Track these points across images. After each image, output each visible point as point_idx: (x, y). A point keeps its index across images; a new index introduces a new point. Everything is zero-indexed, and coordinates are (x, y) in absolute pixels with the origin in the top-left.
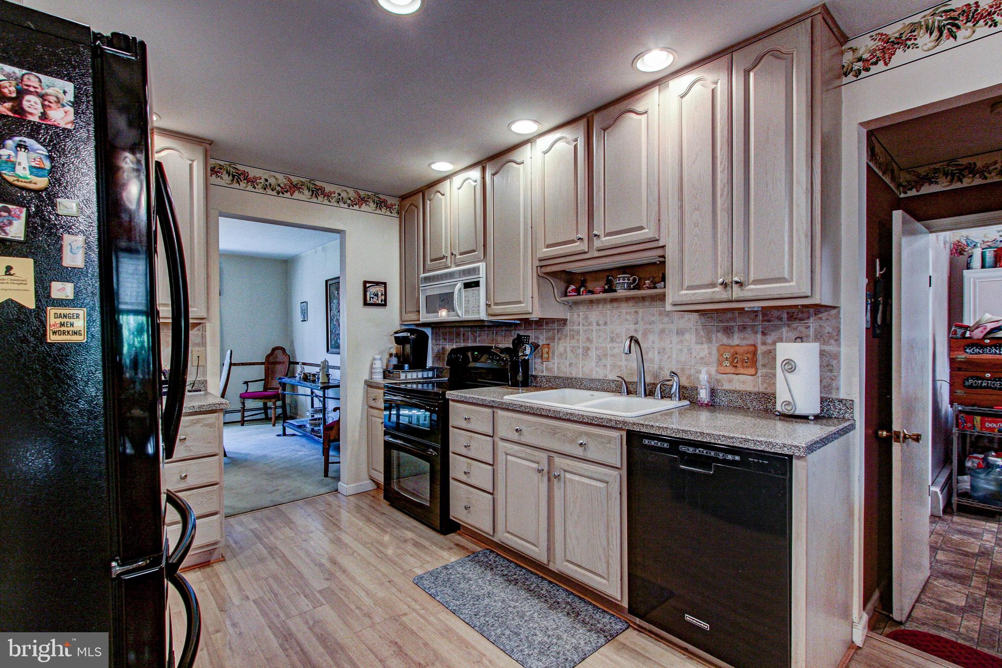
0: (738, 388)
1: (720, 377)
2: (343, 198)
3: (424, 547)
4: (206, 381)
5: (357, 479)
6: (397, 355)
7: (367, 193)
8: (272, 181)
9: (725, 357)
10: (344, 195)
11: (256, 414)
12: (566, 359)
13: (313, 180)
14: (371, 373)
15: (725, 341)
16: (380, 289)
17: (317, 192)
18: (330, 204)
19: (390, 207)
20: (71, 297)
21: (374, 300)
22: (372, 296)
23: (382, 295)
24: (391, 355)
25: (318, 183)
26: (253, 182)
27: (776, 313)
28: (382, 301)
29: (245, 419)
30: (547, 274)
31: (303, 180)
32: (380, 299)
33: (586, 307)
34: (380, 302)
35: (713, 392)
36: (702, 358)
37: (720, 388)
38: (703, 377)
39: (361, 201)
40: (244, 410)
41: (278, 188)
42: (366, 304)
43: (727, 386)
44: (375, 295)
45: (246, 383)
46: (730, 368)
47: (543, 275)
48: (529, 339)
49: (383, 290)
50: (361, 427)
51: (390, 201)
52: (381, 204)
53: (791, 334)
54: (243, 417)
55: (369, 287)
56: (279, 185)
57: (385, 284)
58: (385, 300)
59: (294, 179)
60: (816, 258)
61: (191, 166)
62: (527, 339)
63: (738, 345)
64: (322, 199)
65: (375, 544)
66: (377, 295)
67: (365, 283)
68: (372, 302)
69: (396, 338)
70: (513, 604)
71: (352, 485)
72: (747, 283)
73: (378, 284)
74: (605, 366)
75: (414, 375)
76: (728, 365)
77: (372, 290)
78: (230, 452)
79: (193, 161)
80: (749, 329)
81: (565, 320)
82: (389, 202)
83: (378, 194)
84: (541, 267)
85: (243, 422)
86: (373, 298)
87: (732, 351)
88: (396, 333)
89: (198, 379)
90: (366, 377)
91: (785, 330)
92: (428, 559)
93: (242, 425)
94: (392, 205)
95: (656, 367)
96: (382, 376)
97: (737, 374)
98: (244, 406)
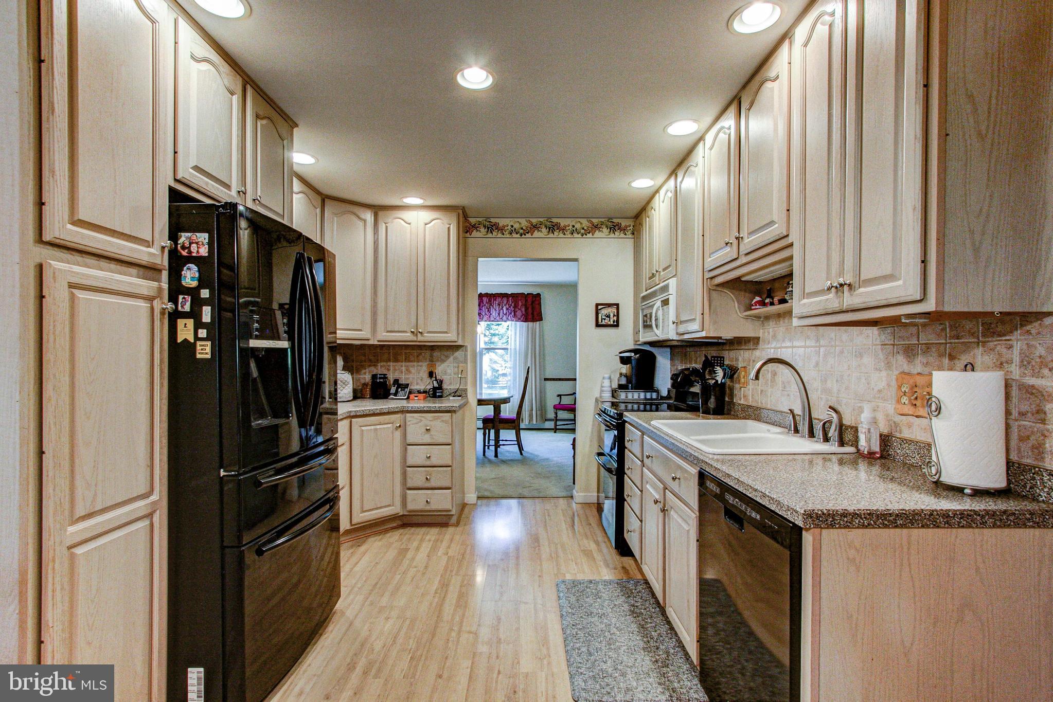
0: (919, 438)
1: (898, 419)
2: (576, 229)
3: (594, 559)
4: (466, 389)
5: (587, 489)
6: (626, 376)
7: (600, 220)
8: (517, 226)
9: (903, 390)
10: (578, 226)
11: (567, 424)
12: (758, 385)
13: (550, 218)
14: (602, 391)
15: (906, 367)
16: (612, 311)
17: (553, 228)
18: (564, 236)
19: (623, 230)
20: (205, 336)
21: (606, 321)
22: (604, 317)
23: (614, 316)
24: (621, 374)
25: (555, 220)
26: (501, 230)
27: (968, 325)
28: (614, 322)
29: (558, 427)
30: (718, 285)
31: (541, 220)
32: (612, 320)
33: (774, 323)
34: (612, 323)
35: (885, 440)
36: (880, 391)
37: (898, 435)
38: (865, 416)
39: (596, 227)
40: (556, 419)
41: (521, 231)
42: (598, 325)
43: (906, 434)
44: (607, 317)
45: (560, 396)
46: (909, 406)
47: (714, 288)
48: (723, 361)
49: (616, 311)
50: (591, 441)
51: (624, 223)
52: (614, 227)
53: (987, 357)
54: (556, 425)
55: (600, 309)
56: (522, 229)
57: (617, 305)
58: (618, 321)
59: (534, 221)
60: (931, 240)
61: (449, 228)
62: (721, 360)
63: (919, 374)
64: (557, 234)
65: (559, 546)
66: (608, 316)
67: (597, 305)
68: (603, 323)
69: (621, 358)
70: (614, 630)
71: (581, 494)
72: (857, 286)
73: (609, 305)
74: (788, 395)
75: (636, 396)
76: (907, 402)
77: (604, 312)
78: (528, 452)
79: (450, 225)
80: (934, 350)
81: (758, 339)
82: (623, 225)
83: (611, 218)
84: (712, 278)
85: (555, 430)
86: (605, 319)
87: (911, 381)
88: (620, 353)
89: (460, 387)
90: (598, 395)
91: (979, 351)
92: (586, 570)
93: (555, 432)
94: (626, 227)
95: (834, 399)
96: (611, 395)
97: (917, 417)
98: (557, 416)
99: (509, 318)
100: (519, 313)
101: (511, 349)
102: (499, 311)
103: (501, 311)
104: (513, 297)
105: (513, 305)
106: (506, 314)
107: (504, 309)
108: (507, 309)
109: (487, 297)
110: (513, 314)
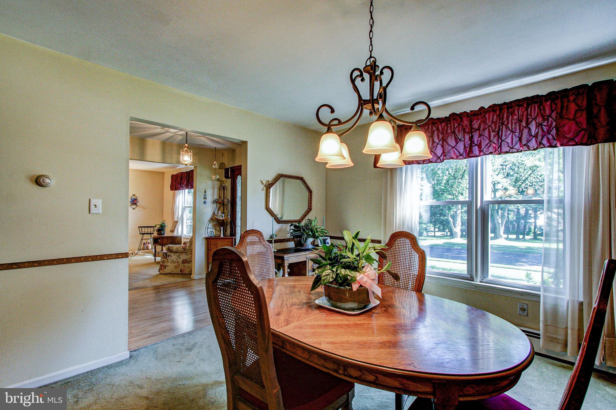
99: (545, 142)
100: (569, 128)
101: (549, 202)
102: (521, 131)
103: (526, 131)
104: (553, 101)
105: (554, 115)
106: (536, 136)
107: (533, 127)
108: (539, 125)
109: (495, 111)
110: (554, 132)
